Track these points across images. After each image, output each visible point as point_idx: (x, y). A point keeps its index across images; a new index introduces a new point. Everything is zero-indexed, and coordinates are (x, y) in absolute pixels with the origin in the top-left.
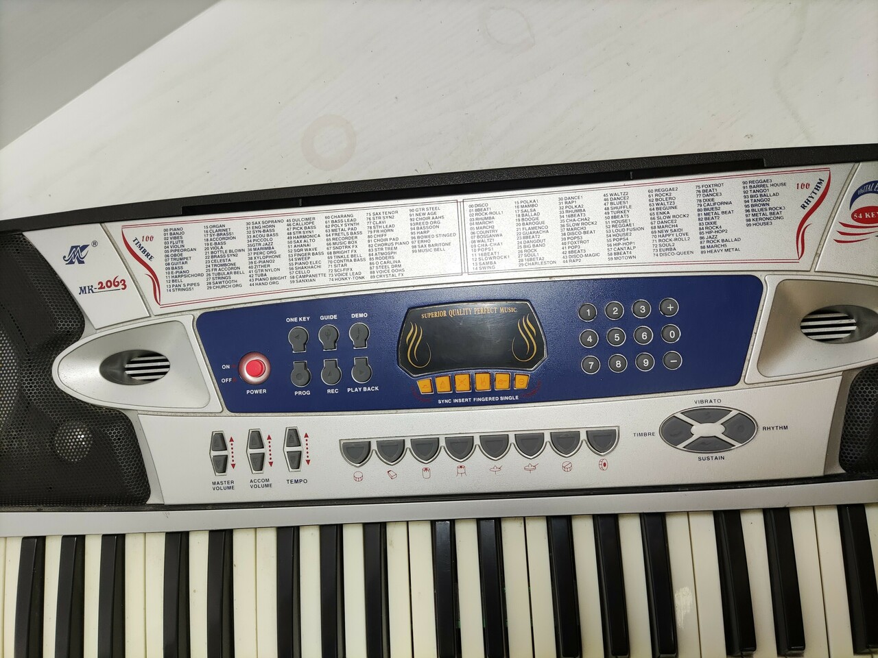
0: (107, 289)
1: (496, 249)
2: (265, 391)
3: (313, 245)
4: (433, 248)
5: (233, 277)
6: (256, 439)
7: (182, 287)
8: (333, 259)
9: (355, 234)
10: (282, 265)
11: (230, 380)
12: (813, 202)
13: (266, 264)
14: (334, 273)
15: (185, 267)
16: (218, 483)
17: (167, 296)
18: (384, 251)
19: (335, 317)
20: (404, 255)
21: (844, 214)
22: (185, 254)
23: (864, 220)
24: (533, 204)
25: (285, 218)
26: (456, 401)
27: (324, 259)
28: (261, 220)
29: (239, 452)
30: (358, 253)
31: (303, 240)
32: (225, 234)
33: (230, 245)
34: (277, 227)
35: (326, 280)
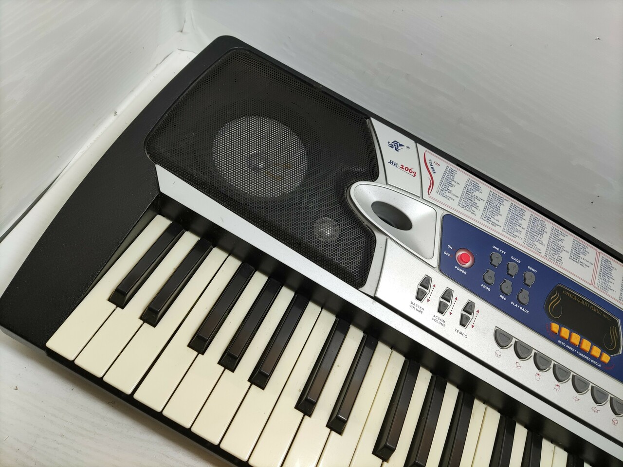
0: (404, 170)
1: (610, 284)
2: (465, 273)
3: (520, 222)
4: (580, 263)
5: (473, 209)
6: (447, 296)
7: (445, 195)
8: (528, 235)
9: (543, 231)
10: (501, 220)
11: (449, 255)
13: (493, 214)
14: (526, 241)
15: (451, 188)
16: (414, 304)
17: (434, 193)
18: (556, 248)
19: (519, 262)
20: (564, 256)
22: (453, 183)
25: (511, 202)
26: (568, 346)
27: (524, 232)
28: (498, 194)
29: (435, 296)
30: (541, 240)
31: (516, 216)
32: (478, 189)
33: (477, 194)
34: (505, 203)
35: (521, 242)
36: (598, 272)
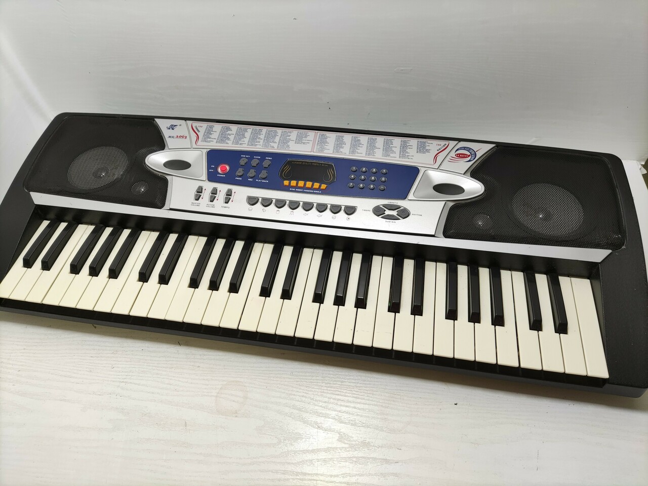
1: (325, 147)
2: (224, 176)
3: (259, 136)
4: (303, 143)
5: (227, 141)
6: (214, 192)
7: (207, 141)
8: (265, 141)
9: (276, 135)
10: (246, 140)
11: (212, 171)
12: (442, 150)
13: (240, 139)
14: (264, 145)
15: (210, 136)
16: (194, 203)
17: (199, 142)
18: (284, 141)
19: (259, 157)
20: (291, 144)
21: (453, 154)
22: (212, 132)
23: (459, 157)
24: (343, 137)
25: (252, 128)
26: (297, 190)
27: (262, 141)
28: (243, 127)
29: (206, 195)
30: (275, 141)
31: (256, 134)
32: (229, 130)
33: (229, 132)
34: (248, 130)
35: (260, 147)
36: (316, 143)
